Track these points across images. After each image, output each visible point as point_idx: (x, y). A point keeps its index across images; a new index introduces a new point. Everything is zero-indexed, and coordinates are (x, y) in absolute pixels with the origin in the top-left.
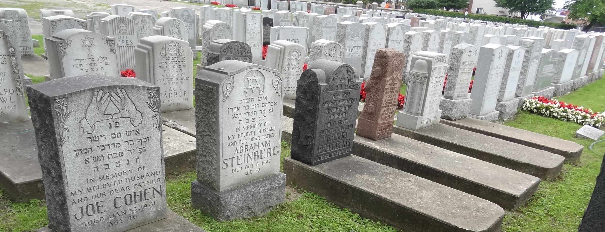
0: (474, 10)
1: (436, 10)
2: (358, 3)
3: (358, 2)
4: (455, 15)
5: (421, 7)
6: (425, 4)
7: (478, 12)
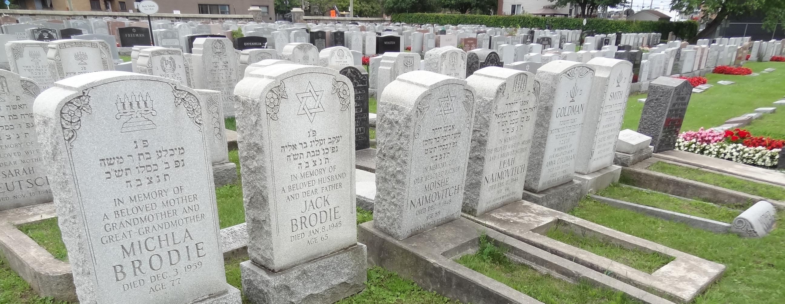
0: (507, 10)
1: (428, 14)
2: (250, 11)
3: (252, 8)
4: (458, 20)
5: (402, 10)
6: (408, 5)
7: (513, 11)
